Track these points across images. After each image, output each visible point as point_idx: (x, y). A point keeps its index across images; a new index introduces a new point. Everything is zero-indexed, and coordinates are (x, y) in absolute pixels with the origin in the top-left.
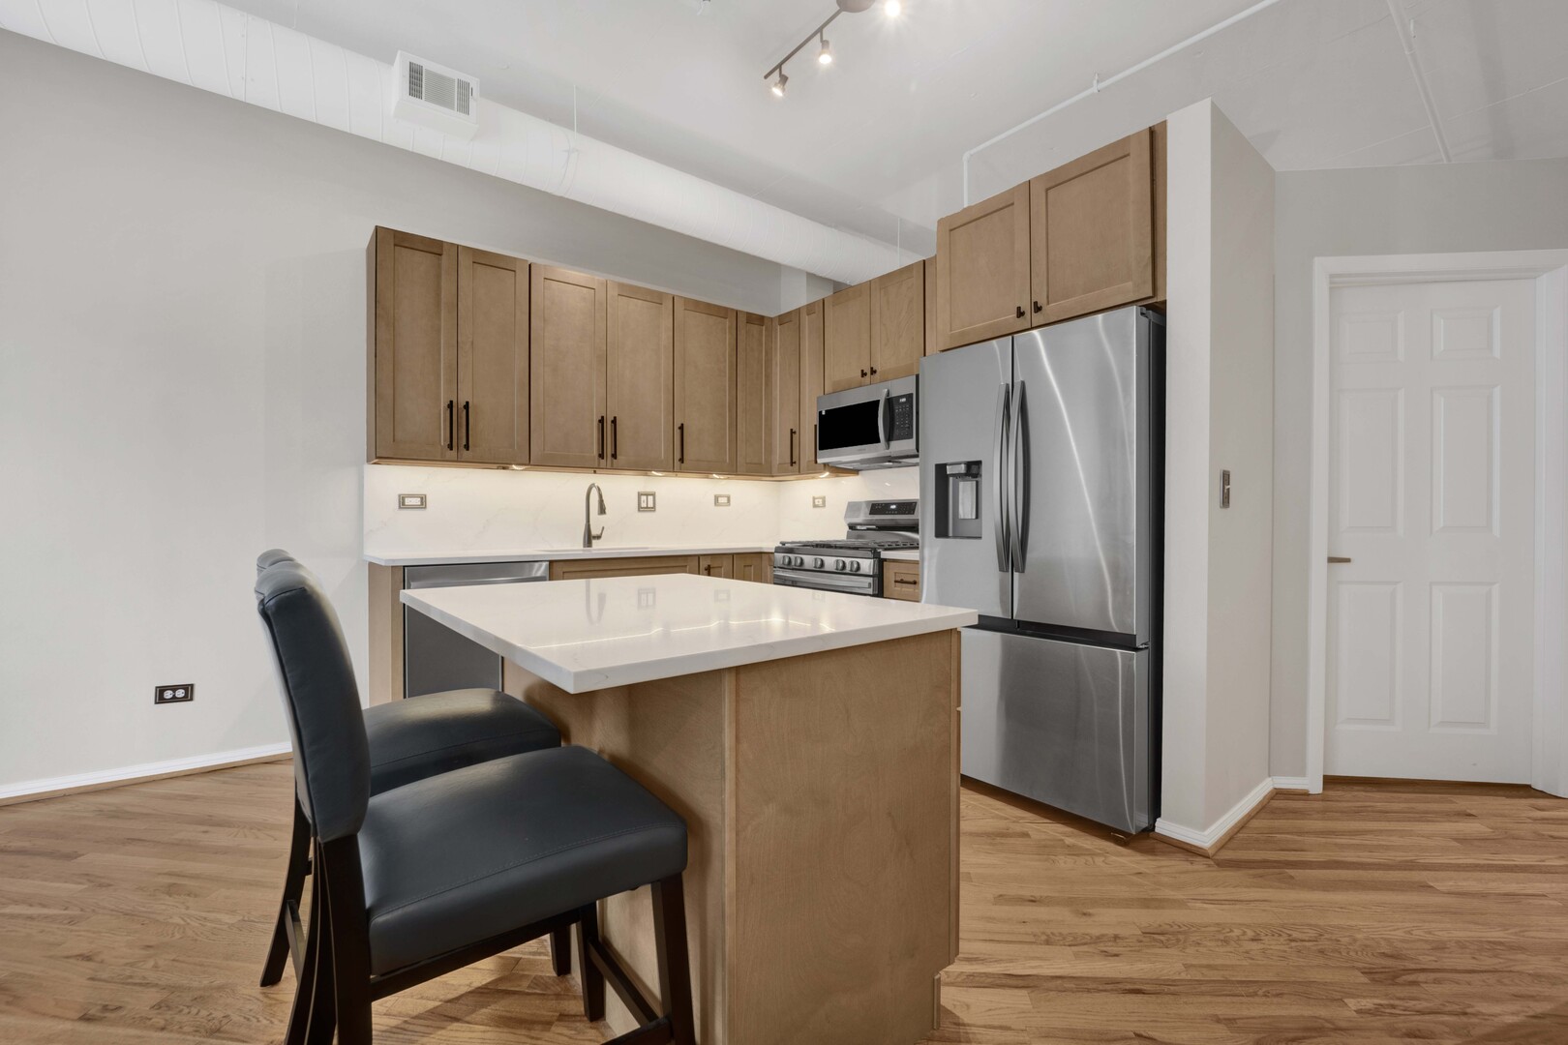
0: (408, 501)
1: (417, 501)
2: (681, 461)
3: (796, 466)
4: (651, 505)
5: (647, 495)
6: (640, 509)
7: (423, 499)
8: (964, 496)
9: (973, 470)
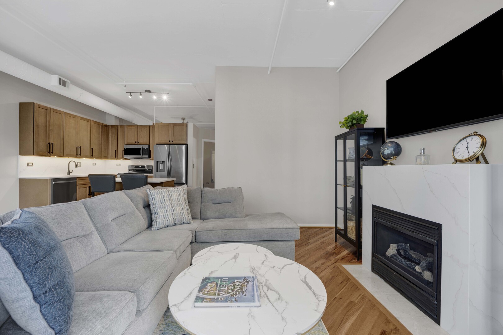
0: (29, 164)
2: (92, 156)
3: (116, 158)
4: (80, 165)
5: (79, 163)
7: (32, 164)
8: (161, 167)
9: (163, 162)
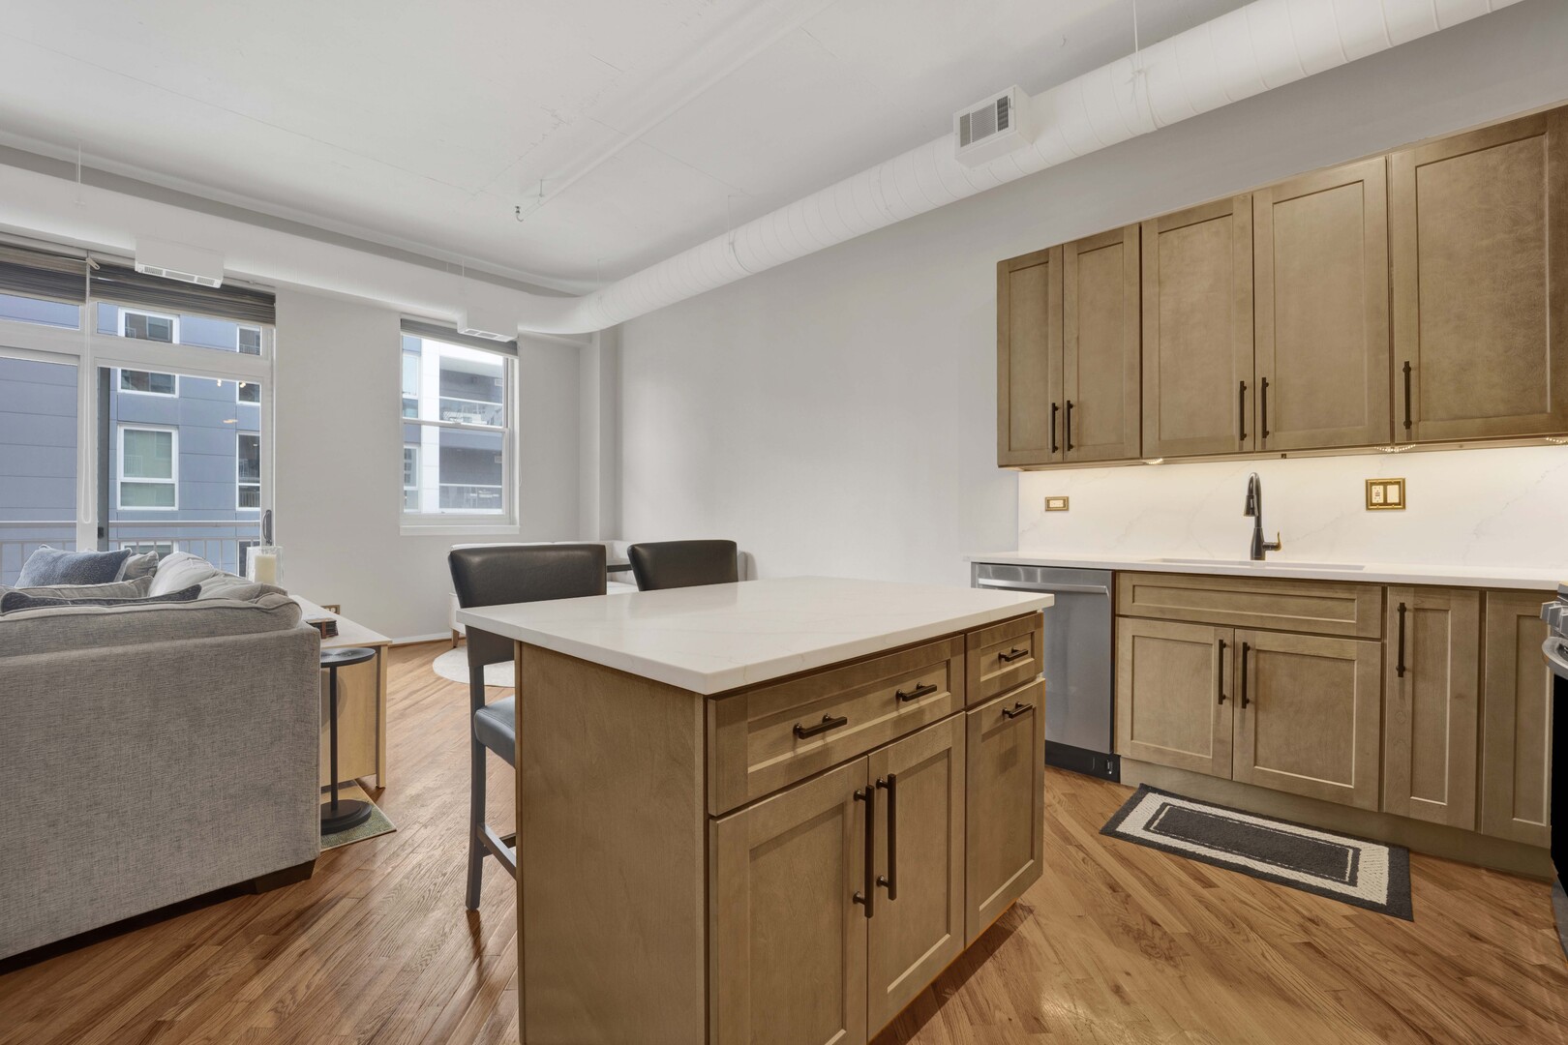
0: (1053, 504)
1: (1060, 504)
4: (1395, 498)
5: (1386, 484)
6: (1370, 505)
7: (1066, 501)
